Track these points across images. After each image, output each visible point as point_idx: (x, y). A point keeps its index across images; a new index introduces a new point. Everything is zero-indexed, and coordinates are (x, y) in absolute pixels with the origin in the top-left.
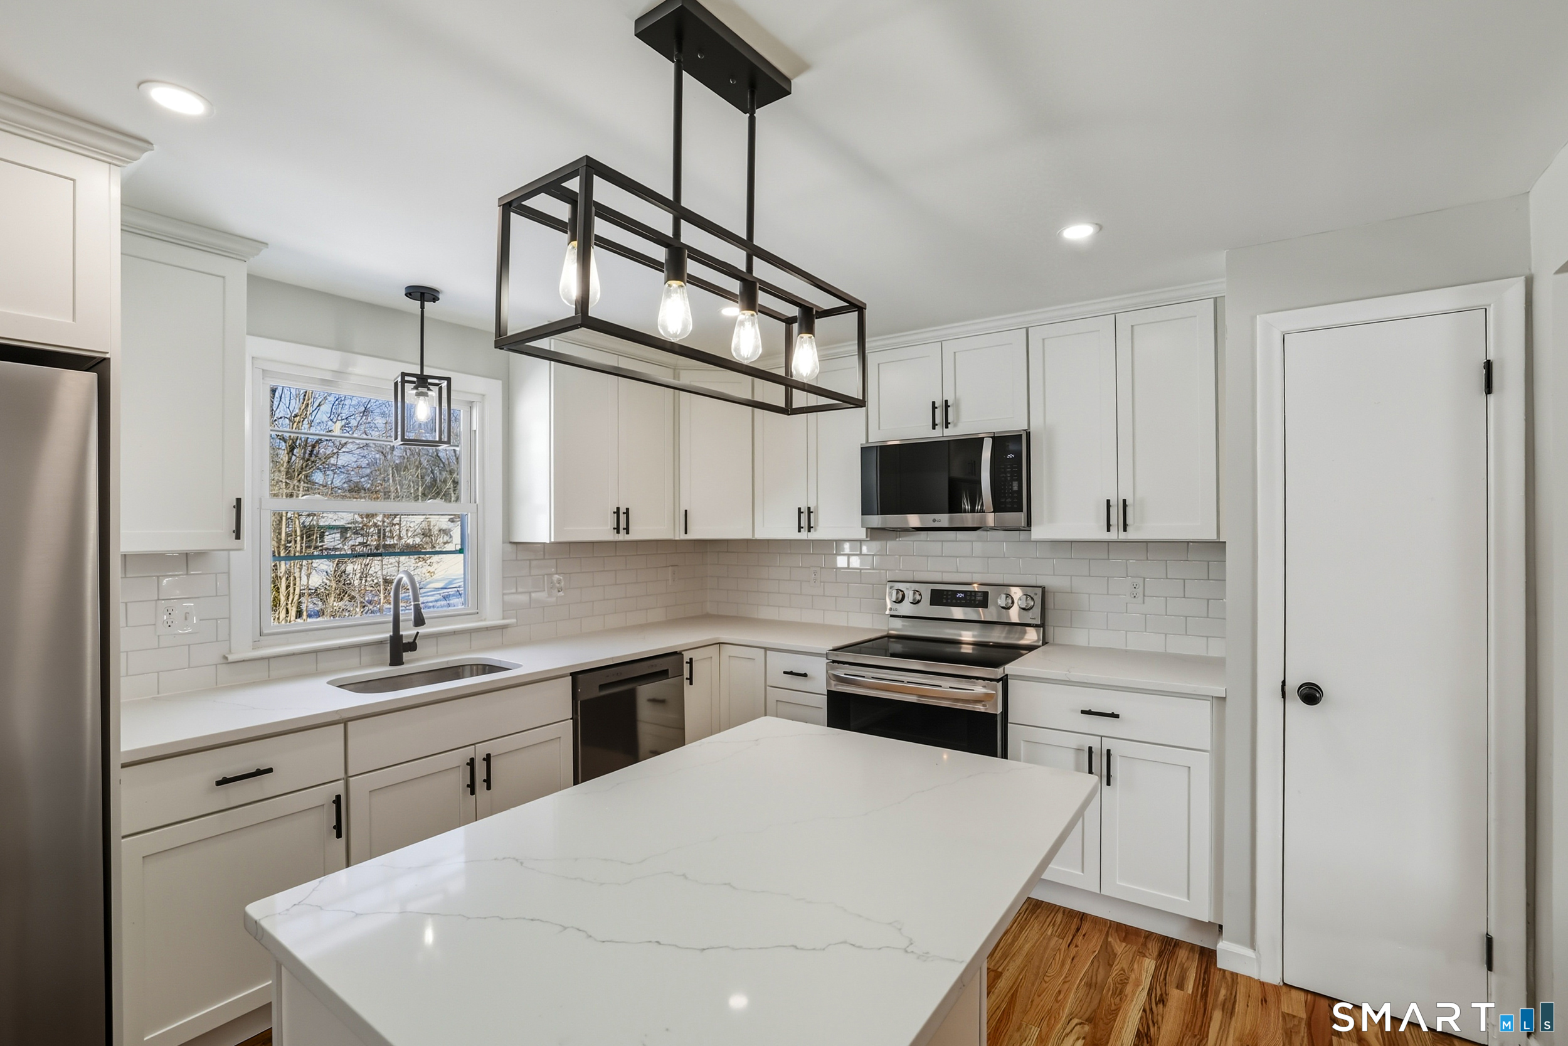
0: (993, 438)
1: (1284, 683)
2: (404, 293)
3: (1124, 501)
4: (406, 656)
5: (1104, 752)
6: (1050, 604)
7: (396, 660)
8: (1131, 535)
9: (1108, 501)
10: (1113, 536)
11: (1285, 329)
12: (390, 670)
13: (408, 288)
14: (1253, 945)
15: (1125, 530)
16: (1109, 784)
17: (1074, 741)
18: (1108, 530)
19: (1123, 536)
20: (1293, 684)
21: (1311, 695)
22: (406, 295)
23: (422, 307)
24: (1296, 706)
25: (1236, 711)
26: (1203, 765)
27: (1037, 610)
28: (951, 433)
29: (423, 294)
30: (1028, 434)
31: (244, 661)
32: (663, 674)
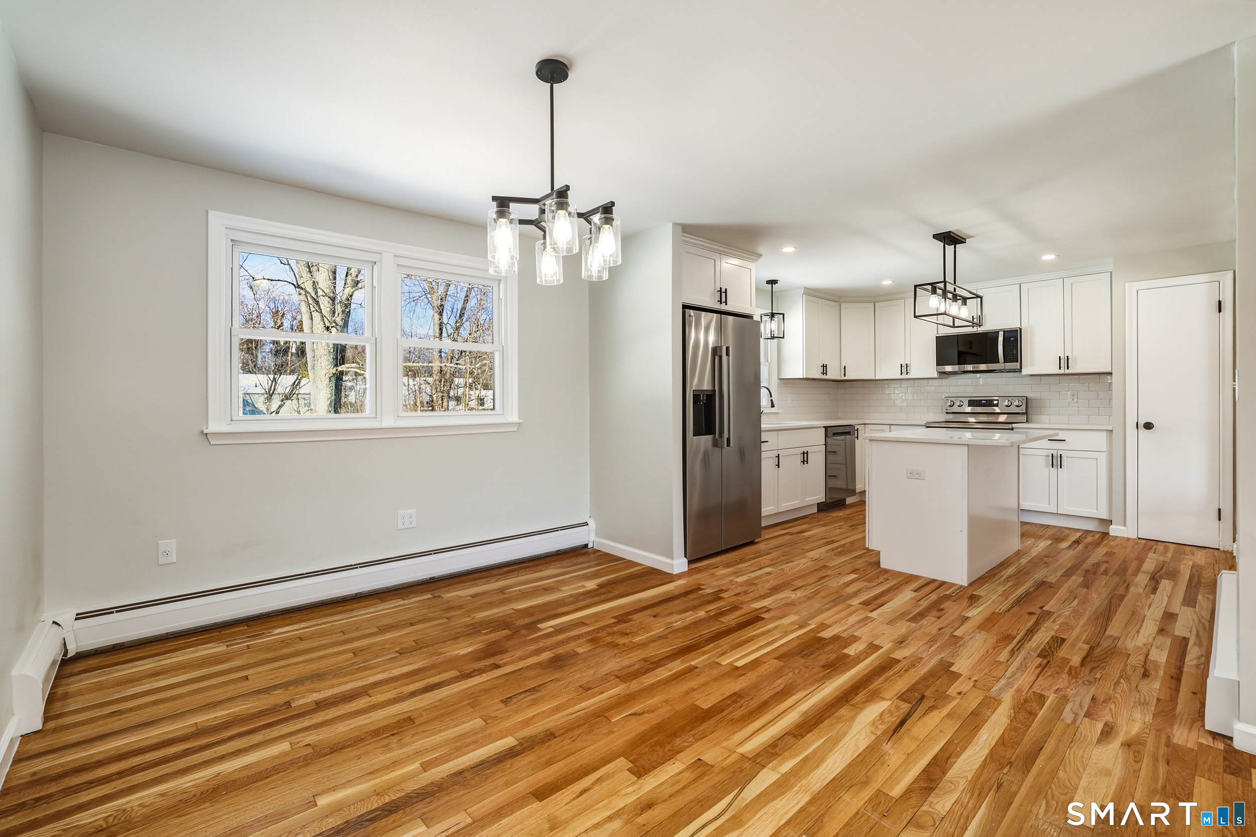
0: (1004, 331)
1: (1137, 423)
3: (1068, 357)
5: (1059, 456)
6: (1030, 405)
8: (1071, 371)
9: (1060, 357)
10: (1062, 371)
11: (1138, 288)
14: (1125, 525)
15: (1068, 369)
16: (1061, 468)
17: (1045, 452)
18: (1060, 369)
19: (1067, 371)
20: (1141, 423)
21: (1148, 426)
23: (772, 286)
24: (1143, 431)
25: (1117, 435)
26: (1103, 458)
27: (1024, 407)
28: (980, 330)
29: (772, 282)
30: (1021, 329)
32: (849, 433)
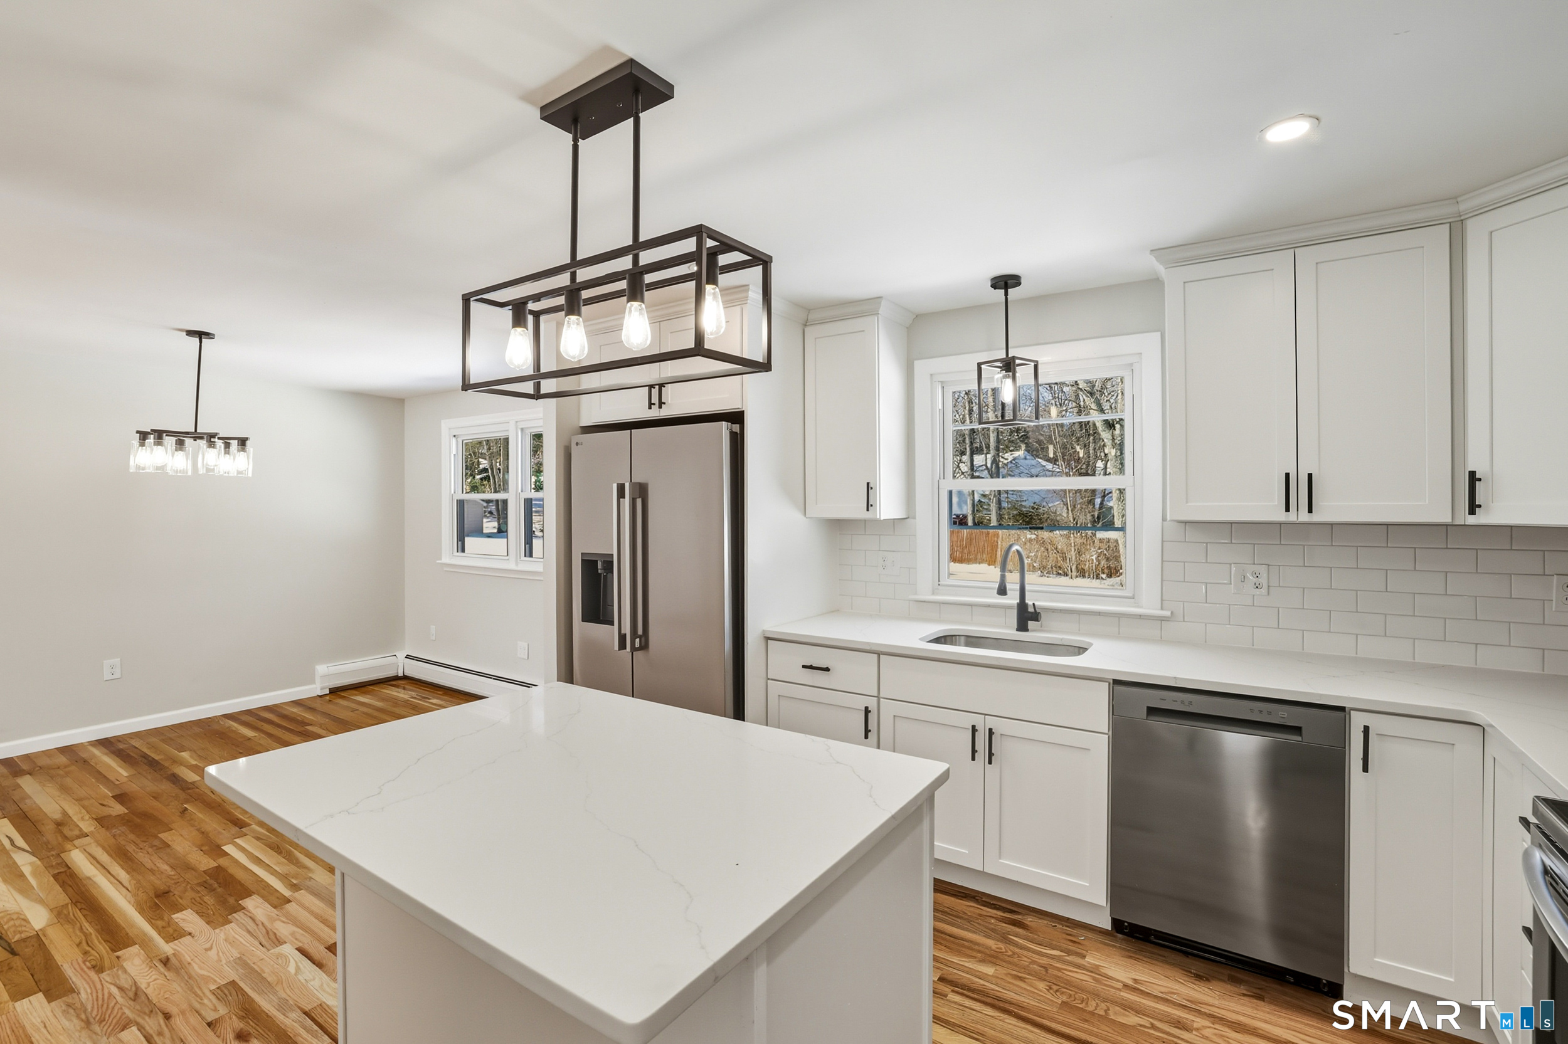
2: (990, 285)
4: (1031, 624)
7: (1022, 627)
12: (1013, 634)
13: (993, 279)
22: (991, 286)
23: (1006, 294)
29: (1006, 282)
31: (924, 602)
